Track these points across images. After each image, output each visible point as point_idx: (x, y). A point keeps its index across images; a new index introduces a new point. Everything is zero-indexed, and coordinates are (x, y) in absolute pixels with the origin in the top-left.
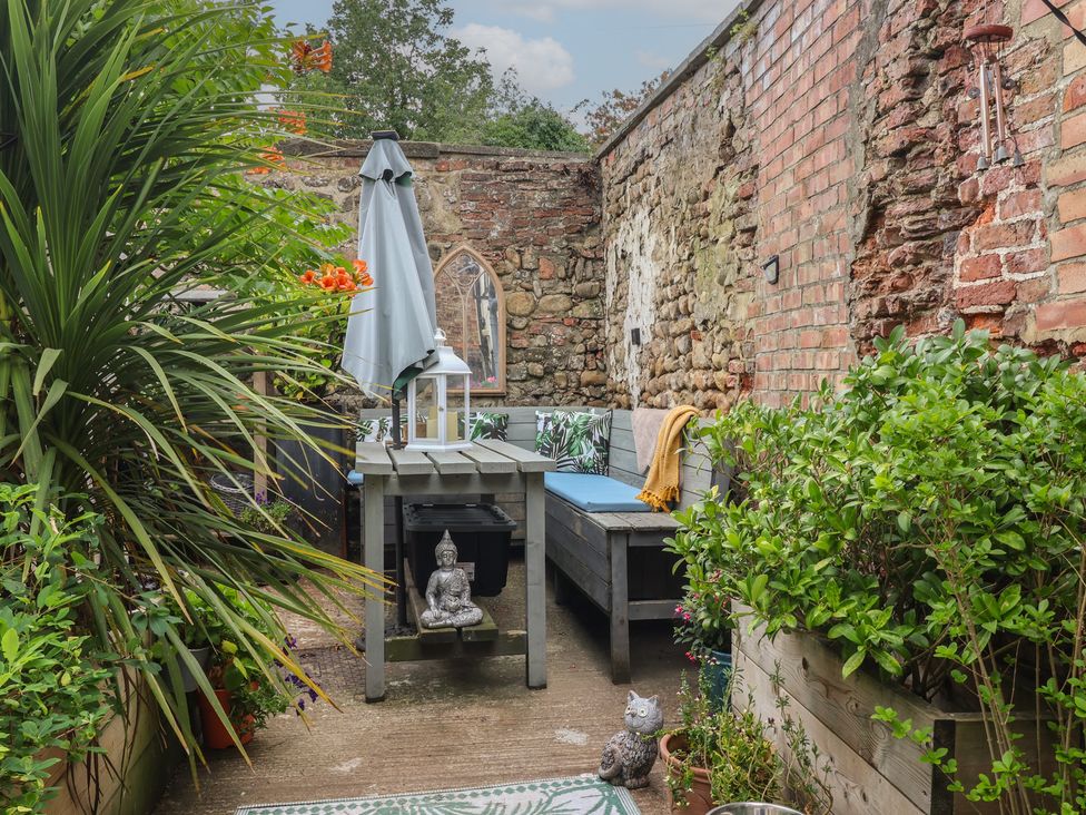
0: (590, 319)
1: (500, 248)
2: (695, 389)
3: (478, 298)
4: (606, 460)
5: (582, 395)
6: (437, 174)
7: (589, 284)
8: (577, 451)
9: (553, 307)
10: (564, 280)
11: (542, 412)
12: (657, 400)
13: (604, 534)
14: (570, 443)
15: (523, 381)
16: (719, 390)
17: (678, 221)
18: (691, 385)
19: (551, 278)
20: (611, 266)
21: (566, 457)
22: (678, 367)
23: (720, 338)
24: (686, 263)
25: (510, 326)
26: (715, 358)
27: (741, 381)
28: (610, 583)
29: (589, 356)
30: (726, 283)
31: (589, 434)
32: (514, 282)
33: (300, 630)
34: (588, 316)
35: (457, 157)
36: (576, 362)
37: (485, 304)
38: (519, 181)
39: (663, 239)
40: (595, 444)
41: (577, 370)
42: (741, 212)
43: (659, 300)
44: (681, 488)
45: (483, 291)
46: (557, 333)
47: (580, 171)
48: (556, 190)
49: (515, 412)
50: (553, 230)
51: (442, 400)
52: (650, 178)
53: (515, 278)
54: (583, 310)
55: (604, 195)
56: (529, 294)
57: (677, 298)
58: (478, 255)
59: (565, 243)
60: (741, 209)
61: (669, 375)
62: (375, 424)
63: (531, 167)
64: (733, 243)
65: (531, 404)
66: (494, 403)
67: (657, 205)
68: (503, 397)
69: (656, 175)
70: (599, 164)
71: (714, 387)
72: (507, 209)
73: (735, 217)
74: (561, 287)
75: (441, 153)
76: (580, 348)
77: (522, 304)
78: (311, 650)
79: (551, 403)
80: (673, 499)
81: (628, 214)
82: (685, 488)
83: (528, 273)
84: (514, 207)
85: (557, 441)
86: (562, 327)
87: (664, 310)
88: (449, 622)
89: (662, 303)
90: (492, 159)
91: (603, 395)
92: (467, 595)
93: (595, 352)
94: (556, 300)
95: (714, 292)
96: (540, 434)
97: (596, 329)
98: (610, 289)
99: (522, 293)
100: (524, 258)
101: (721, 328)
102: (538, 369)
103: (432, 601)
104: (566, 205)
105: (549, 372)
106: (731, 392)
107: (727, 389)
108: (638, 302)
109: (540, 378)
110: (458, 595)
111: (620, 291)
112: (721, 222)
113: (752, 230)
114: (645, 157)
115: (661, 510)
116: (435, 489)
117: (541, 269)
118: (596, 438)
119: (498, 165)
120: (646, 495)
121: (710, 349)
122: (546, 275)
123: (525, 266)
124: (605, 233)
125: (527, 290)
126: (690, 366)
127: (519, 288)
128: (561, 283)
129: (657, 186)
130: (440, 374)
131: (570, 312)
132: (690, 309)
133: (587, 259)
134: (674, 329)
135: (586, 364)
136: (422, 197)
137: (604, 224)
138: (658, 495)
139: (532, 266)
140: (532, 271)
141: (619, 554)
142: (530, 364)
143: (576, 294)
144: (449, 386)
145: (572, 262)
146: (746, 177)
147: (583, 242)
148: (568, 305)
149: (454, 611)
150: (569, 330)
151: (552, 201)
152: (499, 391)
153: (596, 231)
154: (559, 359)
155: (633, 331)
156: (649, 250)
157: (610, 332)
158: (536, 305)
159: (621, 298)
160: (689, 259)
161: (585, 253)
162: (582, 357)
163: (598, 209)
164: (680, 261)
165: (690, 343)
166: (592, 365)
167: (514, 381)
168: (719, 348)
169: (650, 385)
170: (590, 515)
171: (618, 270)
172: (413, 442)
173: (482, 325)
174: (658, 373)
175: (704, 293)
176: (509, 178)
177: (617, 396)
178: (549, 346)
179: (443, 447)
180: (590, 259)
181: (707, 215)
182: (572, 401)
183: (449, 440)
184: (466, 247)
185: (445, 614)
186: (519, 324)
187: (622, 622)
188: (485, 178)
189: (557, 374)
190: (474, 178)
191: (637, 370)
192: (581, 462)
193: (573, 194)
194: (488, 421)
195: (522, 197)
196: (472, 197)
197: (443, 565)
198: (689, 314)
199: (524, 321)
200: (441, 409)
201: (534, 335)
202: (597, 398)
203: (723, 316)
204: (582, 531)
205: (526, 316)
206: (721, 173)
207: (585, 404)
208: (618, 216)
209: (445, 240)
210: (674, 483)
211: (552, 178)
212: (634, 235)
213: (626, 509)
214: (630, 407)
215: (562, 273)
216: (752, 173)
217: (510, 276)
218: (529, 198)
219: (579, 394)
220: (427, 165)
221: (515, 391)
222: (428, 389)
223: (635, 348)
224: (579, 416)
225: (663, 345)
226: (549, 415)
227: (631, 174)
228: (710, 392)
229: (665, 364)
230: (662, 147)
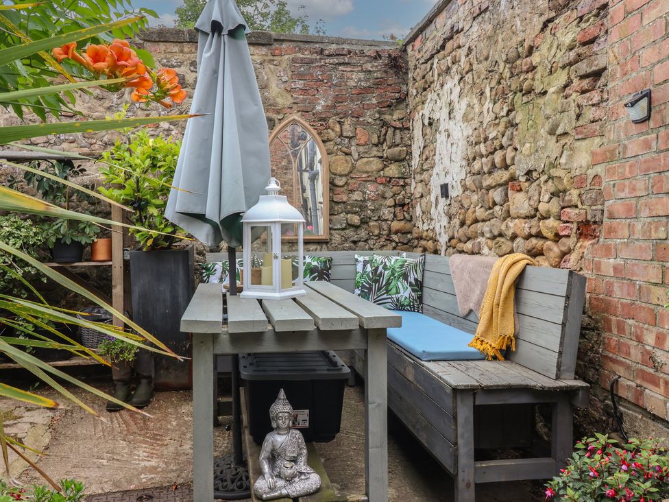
0: (399, 178)
1: (324, 120)
2: (514, 237)
3: (301, 171)
4: (420, 298)
5: (392, 241)
6: (272, 58)
7: (398, 149)
8: (394, 290)
9: (367, 168)
10: (376, 145)
11: (360, 255)
12: (469, 245)
13: (449, 391)
14: (388, 284)
15: (343, 229)
16: (545, 238)
17: (494, 83)
18: (509, 233)
19: (366, 144)
20: (417, 133)
21: (385, 296)
22: (493, 216)
23: (551, 186)
24: (505, 119)
25: (332, 183)
26: (543, 207)
27: (578, 229)
28: (456, 444)
29: (398, 209)
30: (559, 131)
31: (405, 276)
32: (336, 148)
33: (143, 464)
34: (397, 176)
35: (288, 44)
36: (386, 213)
37: (306, 175)
38: (340, 64)
39: (475, 101)
40: (411, 284)
41: (387, 220)
42: (579, 58)
43: (471, 157)
44: (516, 337)
45: (304, 167)
46: (371, 190)
47: (390, 56)
48: (370, 71)
49: (337, 256)
50: (368, 104)
51: (277, 248)
52: (460, 50)
53: (336, 144)
54: (393, 170)
55: (410, 75)
56: (348, 158)
57: (492, 153)
58: (307, 124)
59: (377, 116)
60: (579, 55)
61: (480, 224)
62: (219, 266)
63: (350, 52)
64: (567, 91)
65: (350, 249)
66: (319, 248)
67: (467, 73)
68: (327, 243)
69: (467, 46)
70: (405, 51)
71: (539, 235)
72: (330, 87)
73: (571, 64)
74: (375, 151)
75: (275, 40)
76: (390, 202)
77: (342, 166)
78: (149, 489)
79: (367, 247)
80: (509, 347)
81: (436, 86)
82: (521, 336)
83: (347, 140)
84: (336, 85)
85: (376, 281)
86: (376, 185)
87: (477, 166)
88: (284, 492)
89: (474, 159)
90: (317, 46)
91: (409, 241)
92: (303, 459)
93: (403, 205)
94: (371, 162)
95: (541, 143)
96: (359, 275)
97: (403, 186)
98: (416, 152)
99: (341, 157)
100: (344, 127)
101: (549, 178)
102: (356, 219)
103: (266, 468)
104: (379, 84)
105: (365, 222)
106: (563, 240)
107: (557, 237)
108: (446, 161)
109: (357, 227)
110: (294, 460)
111: (427, 153)
112: (551, 73)
113: (597, 74)
114: (455, 32)
115: (495, 358)
116: (269, 346)
117: (358, 137)
118: (411, 279)
119: (322, 51)
120: (479, 342)
121: (536, 198)
122: (362, 142)
123: (345, 134)
124: (411, 107)
125: (346, 154)
126: (508, 215)
127: (339, 153)
128: (375, 148)
129: (467, 55)
130: (275, 222)
131: (382, 172)
132: (508, 162)
133: (395, 128)
134: (488, 181)
135: (395, 216)
136: (260, 77)
137: (410, 100)
138: (493, 344)
139: (350, 134)
140: (350, 138)
141: (465, 413)
142: (349, 215)
143: (387, 157)
144: (283, 233)
145: (383, 131)
146: (588, 20)
147: (392, 115)
148: (381, 166)
149: (290, 480)
150: (381, 187)
151: (367, 80)
152: (324, 237)
153: (403, 106)
154: (373, 211)
155: (442, 186)
156: (459, 114)
157: (415, 188)
158: (353, 167)
159: (426, 159)
160: (508, 115)
161: (394, 124)
162: (392, 209)
163: (404, 88)
164: (496, 118)
165: (506, 195)
166: (400, 216)
167: (335, 229)
168: (547, 197)
169: (459, 233)
170: (426, 364)
171: (424, 135)
172: (248, 289)
173: (304, 190)
174: (468, 222)
175: (528, 145)
176: (331, 61)
177: (423, 243)
178: (364, 201)
179: (277, 295)
180: (398, 128)
181: (533, 68)
182: (383, 246)
183: (283, 286)
184: (296, 118)
185: (280, 483)
186: (340, 182)
187: (468, 485)
188: (311, 62)
189: (371, 224)
190: (302, 61)
191: (445, 221)
192: (398, 300)
193: (384, 75)
194: (315, 263)
195: (342, 77)
196: (301, 76)
197: (278, 428)
198: (507, 167)
199: (344, 179)
200: (276, 257)
201: (352, 191)
202: (404, 244)
203: (553, 165)
204: (416, 378)
205: (346, 175)
206: (550, 25)
207: (394, 248)
208: (425, 89)
209: (278, 112)
210: (510, 331)
211: (367, 61)
212: (443, 102)
213: (462, 357)
214: (436, 252)
215: (375, 140)
216: (597, 15)
217: (332, 143)
218: (348, 78)
219: (389, 240)
220: (264, 50)
221: (337, 238)
222: (263, 236)
223: (442, 201)
224: (395, 259)
225: (475, 197)
226: (367, 258)
227: (438, 52)
228: (534, 241)
229: (477, 214)
230: (474, 19)
